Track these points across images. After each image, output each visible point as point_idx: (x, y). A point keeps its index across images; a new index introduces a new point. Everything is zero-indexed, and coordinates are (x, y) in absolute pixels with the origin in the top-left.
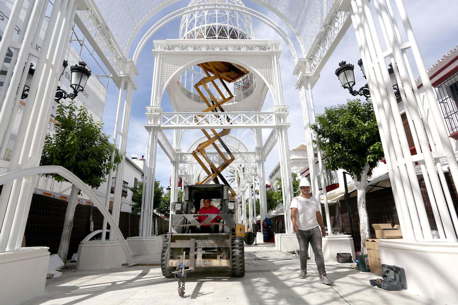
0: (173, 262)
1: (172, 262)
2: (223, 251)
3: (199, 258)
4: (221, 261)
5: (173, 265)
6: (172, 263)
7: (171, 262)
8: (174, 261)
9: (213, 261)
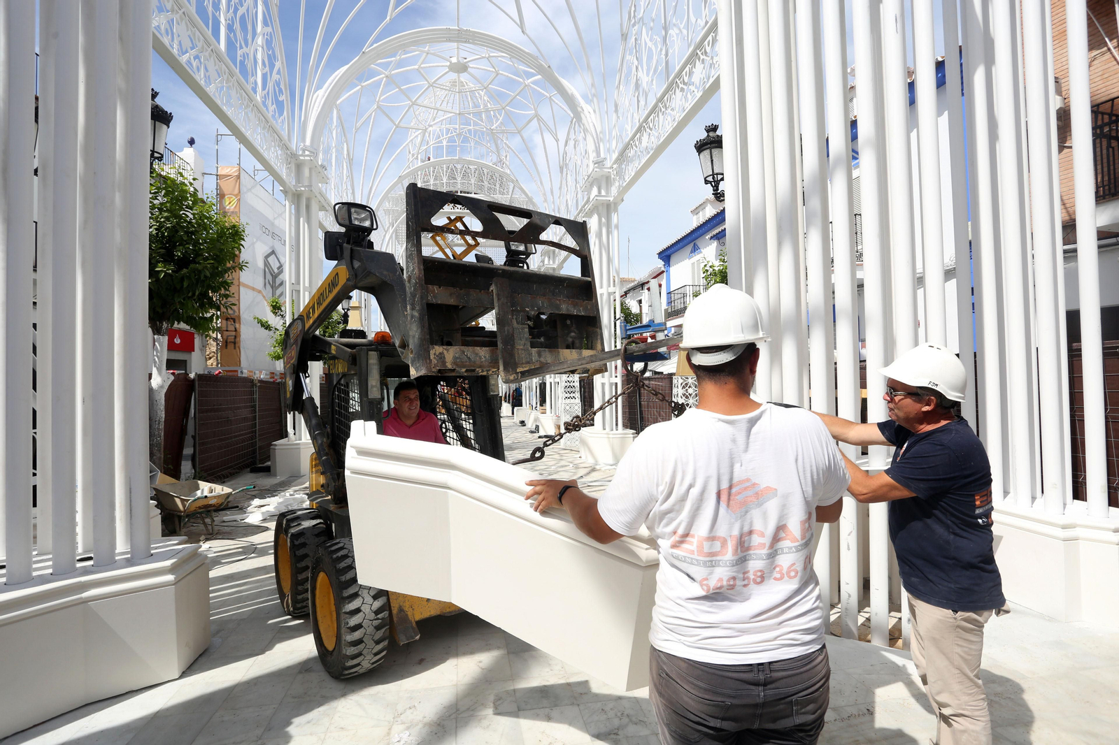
0: (445, 352)
1: (440, 353)
2: (572, 329)
3: (522, 342)
4: (581, 353)
5: (444, 363)
6: (441, 357)
7: (437, 353)
8: (448, 350)
9: (561, 353)
